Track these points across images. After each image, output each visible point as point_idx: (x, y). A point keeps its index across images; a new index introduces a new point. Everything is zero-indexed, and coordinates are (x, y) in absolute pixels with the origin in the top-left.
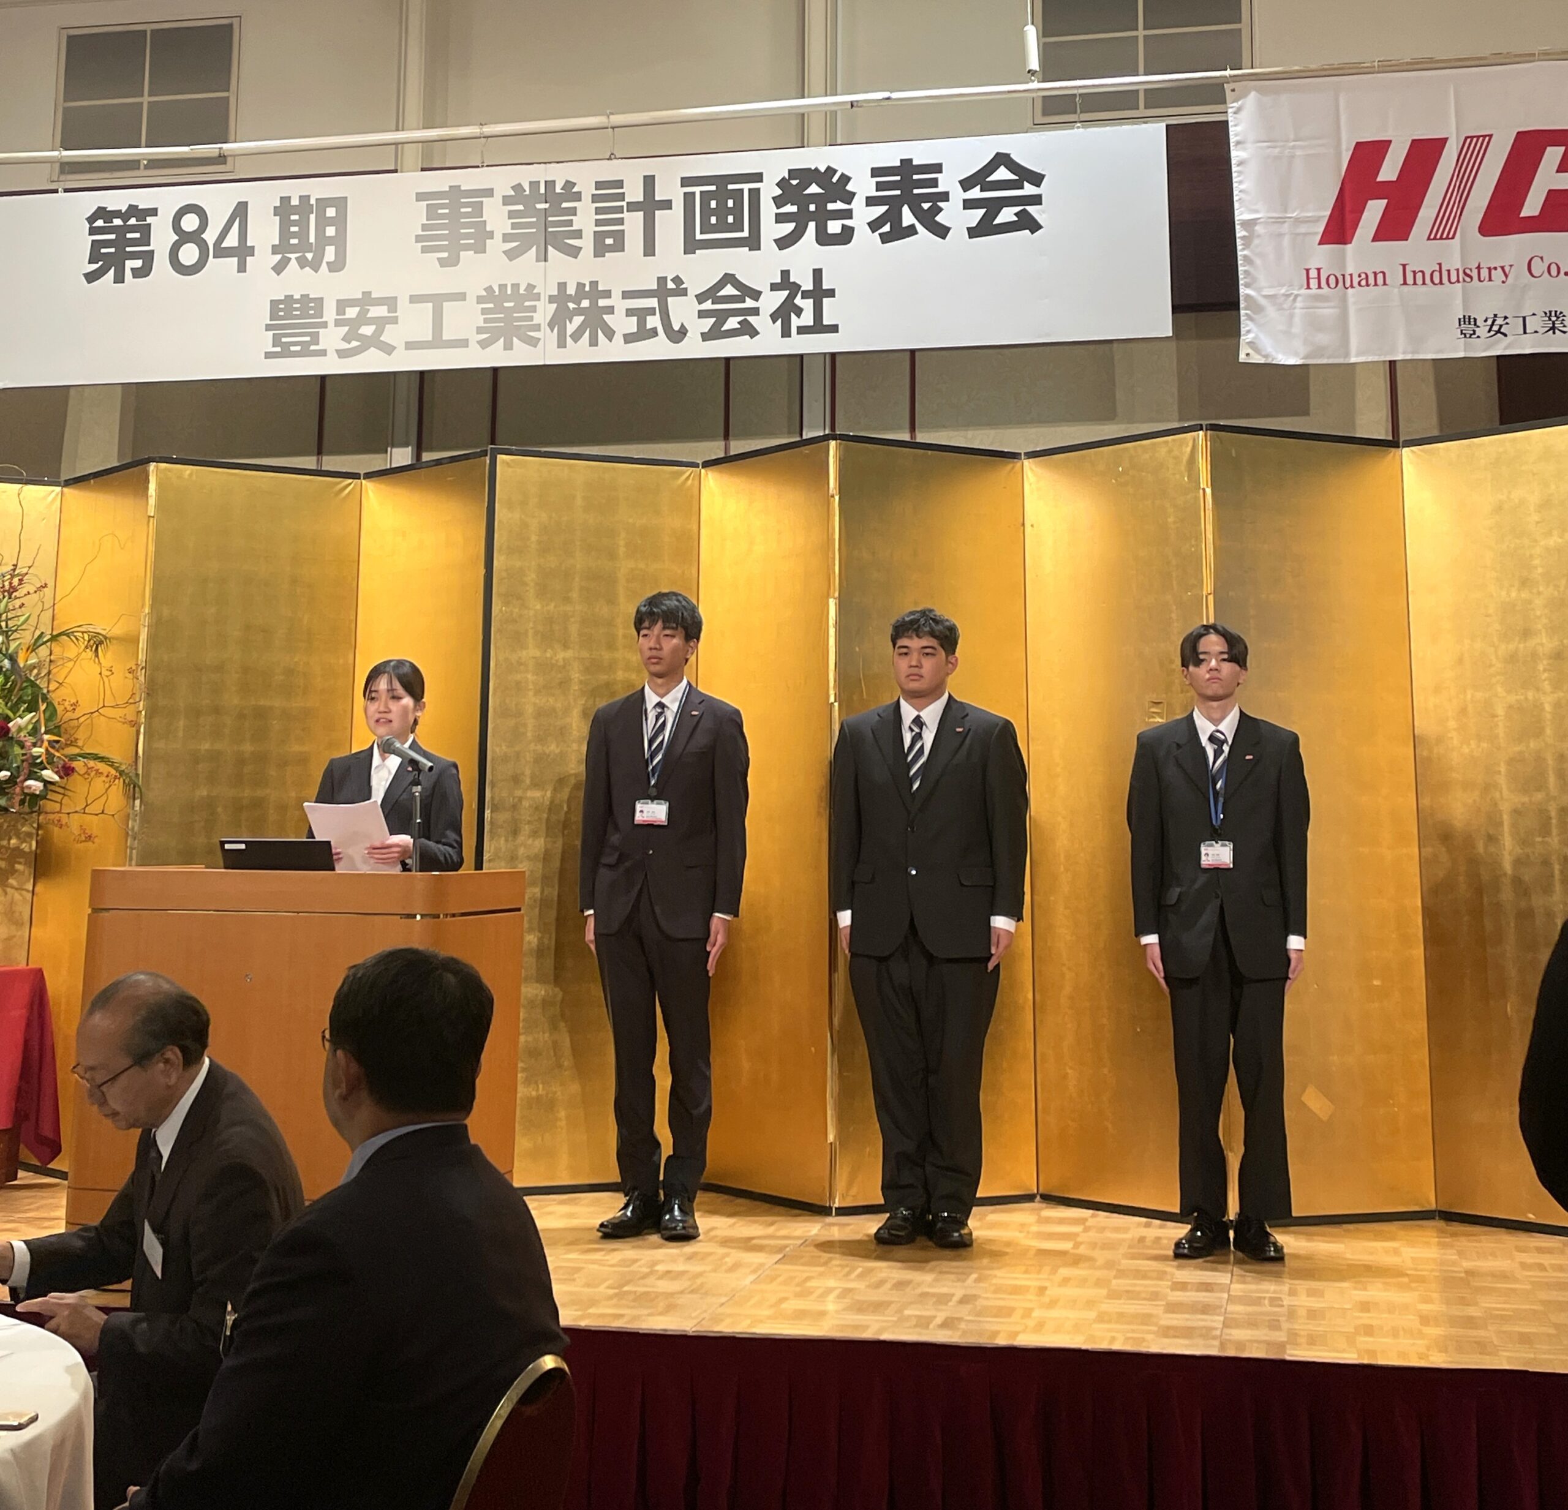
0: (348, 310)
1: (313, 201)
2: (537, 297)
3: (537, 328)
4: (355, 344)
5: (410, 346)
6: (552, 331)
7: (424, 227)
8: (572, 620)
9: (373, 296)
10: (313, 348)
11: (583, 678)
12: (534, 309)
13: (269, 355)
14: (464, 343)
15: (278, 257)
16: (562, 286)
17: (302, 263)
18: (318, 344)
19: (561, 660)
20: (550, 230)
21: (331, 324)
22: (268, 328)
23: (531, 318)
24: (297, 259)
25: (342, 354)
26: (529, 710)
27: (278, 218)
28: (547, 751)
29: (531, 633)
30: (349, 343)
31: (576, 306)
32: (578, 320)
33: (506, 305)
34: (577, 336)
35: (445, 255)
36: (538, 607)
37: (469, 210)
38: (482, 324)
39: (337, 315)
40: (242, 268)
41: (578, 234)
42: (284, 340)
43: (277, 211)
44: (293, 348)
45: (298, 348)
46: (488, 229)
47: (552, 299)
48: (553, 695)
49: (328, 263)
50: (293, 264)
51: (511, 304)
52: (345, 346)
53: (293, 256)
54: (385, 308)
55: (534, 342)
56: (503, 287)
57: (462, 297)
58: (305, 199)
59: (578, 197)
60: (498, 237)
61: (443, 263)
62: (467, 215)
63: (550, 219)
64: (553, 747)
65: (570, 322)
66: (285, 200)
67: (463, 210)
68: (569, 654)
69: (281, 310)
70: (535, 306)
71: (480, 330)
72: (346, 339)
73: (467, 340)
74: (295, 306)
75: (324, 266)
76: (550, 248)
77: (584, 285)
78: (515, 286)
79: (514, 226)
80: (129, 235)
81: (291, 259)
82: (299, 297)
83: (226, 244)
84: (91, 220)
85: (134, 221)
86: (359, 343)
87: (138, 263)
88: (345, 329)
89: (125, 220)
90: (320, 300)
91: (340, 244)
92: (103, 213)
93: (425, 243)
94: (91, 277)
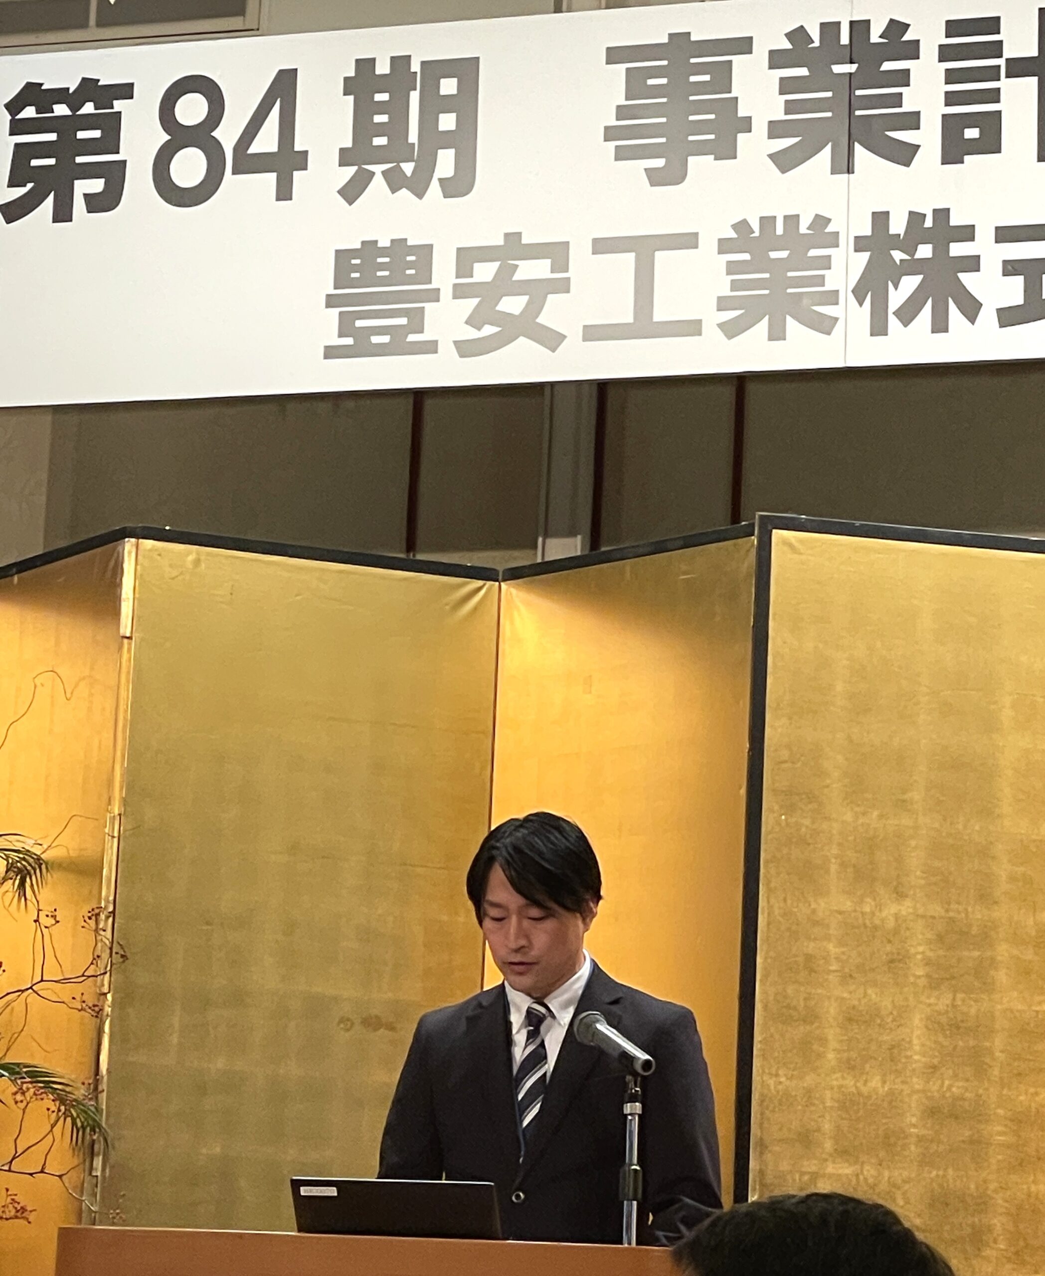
0: (477, 267)
1: (415, 67)
2: (833, 240)
3: (832, 298)
4: (489, 330)
5: (592, 333)
6: (861, 304)
7: (622, 112)
8: (913, 843)
9: (525, 240)
10: (411, 338)
11: (930, 954)
12: (826, 263)
13: (331, 352)
14: (693, 328)
15: (351, 170)
16: (881, 219)
17: (395, 181)
18: (421, 331)
19: (892, 919)
20: (858, 113)
21: (446, 293)
22: (331, 301)
23: (821, 281)
24: (384, 173)
25: (465, 349)
26: (831, 1010)
27: (351, 98)
28: (865, 1090)
29: (834, 868)
30: (479, 329)
31: (906, 257)
32: (910, 283)
33: (774, 255)
34: (907, 315)
35: (660, 163)
36: (848, 817)
37: (707, 78)
38: (727, 292)
39: (458, 276)
40: (284, 192)
41: (913, 121)
42: (359, 323)
43: (349, 86)
44: (375, 339)
45: (386, 339)
46: (741, 114)
47: (860, 244)
48: (875, 984)
49: (440, 180)
50: (378, 183)
51: (784, 254)
52: (472, 334)
53: (378, 169)
54: (547, 263)
55: (825, 326)
56: (767, 222)
57: (689, 241)
58: (400, 63)
59: (912, 50)
60: (760, 127)
61: (655, 178)
62: (700, 88)
63: (859, 93)
64: (875, 1082)
65: (896, 287)
66: (365, 65)
67: (693, 79)
68: (905, 908)
69: (355, 268)
70: (829, 257)
71: (723, 304)
72: (473, 321)
73: (699, 322)
74: (380, 260)
75: (435, 188)
76: (858, 148)
77: (925, 215)
78: (792, 220)
79: (790, 107)
80: (81, 135)
81: (374, 173)
82: (388, 244)
83: (256, 148)
84: (13, 107)
85: (88, 108)
86: (497, 329)
87: (96, 185)
88: (471, 304)
89: (75, 108)
90: (426, 250)
91: (465, 145)
92: (36, 94)
93: (623, 141)
94: (11, 211)
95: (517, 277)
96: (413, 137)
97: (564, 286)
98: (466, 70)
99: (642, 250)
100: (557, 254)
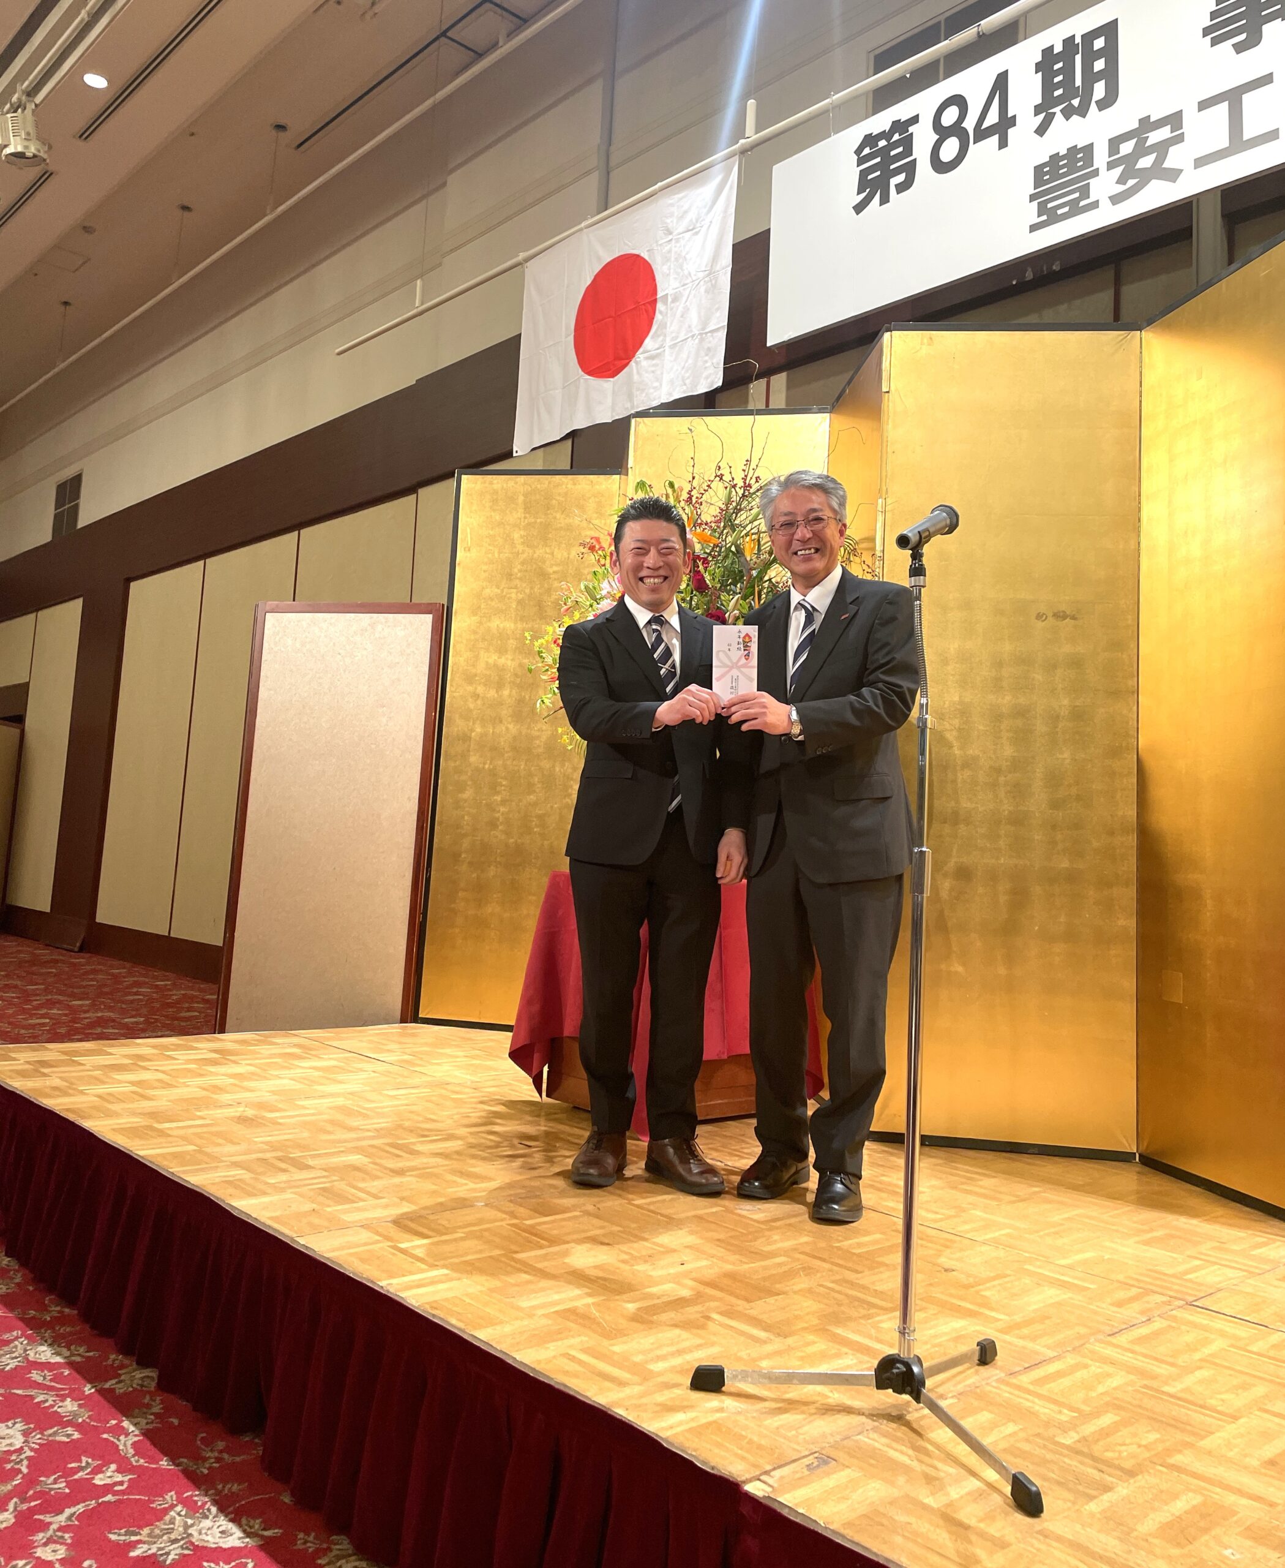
0: (1123, 146)
1: (1078, 40)
4: (1131, 182)
5: (1200, 162)
7: (1214, 15)
9: (1152, 120)
10: (1082, 203)
13: (1034, 228)
14: (1273, 135)
15: (1042, 116)
17: (1067, 114)
18: (1089, 197)
21: (1104, 169)
22: (1033, 198)
24: (1062, 111)
25: (1116, 199)
27: (1041, 74)
30: (1125, 184)
35: (1242, 37)
39: (1110, 156)
40: (1003, 144)
42: (1050, 205)
43: (1039, 67)
44: (1060, 212)
45: (1066, 209)
49: (1097, 102)
50: (1059, 118)
52: (1121, 188)
53: (1057, 110)
54: (1169, 128)
57: (1267, 80)
58: (1069, 42)
61: (1239, 48)
66: (1048, 52)
69: (1047, 173)
72: (1121, 180)
73: (1277, 130)
74: (1061, 163)
75: (1093, 106)
80: (893, 153)
81: (1055, 113)
82: (1066, 152)
83: (987, 124)
84: (858, 152)
85: (896, 137)
86: (1137, 181)
87: (901, 178)
88: (1119, 170)
89: (888, 141)
90: (1089, 149)
91: (1111, 74)
92: (870, 140)
93: (1216, 32)
94: (859, 208)
95: (1148, 143)
96: (1078, 82)
97: (1180, 139)
98: (1110, 30)
99: (1234, 97)
100: (1175, 120)
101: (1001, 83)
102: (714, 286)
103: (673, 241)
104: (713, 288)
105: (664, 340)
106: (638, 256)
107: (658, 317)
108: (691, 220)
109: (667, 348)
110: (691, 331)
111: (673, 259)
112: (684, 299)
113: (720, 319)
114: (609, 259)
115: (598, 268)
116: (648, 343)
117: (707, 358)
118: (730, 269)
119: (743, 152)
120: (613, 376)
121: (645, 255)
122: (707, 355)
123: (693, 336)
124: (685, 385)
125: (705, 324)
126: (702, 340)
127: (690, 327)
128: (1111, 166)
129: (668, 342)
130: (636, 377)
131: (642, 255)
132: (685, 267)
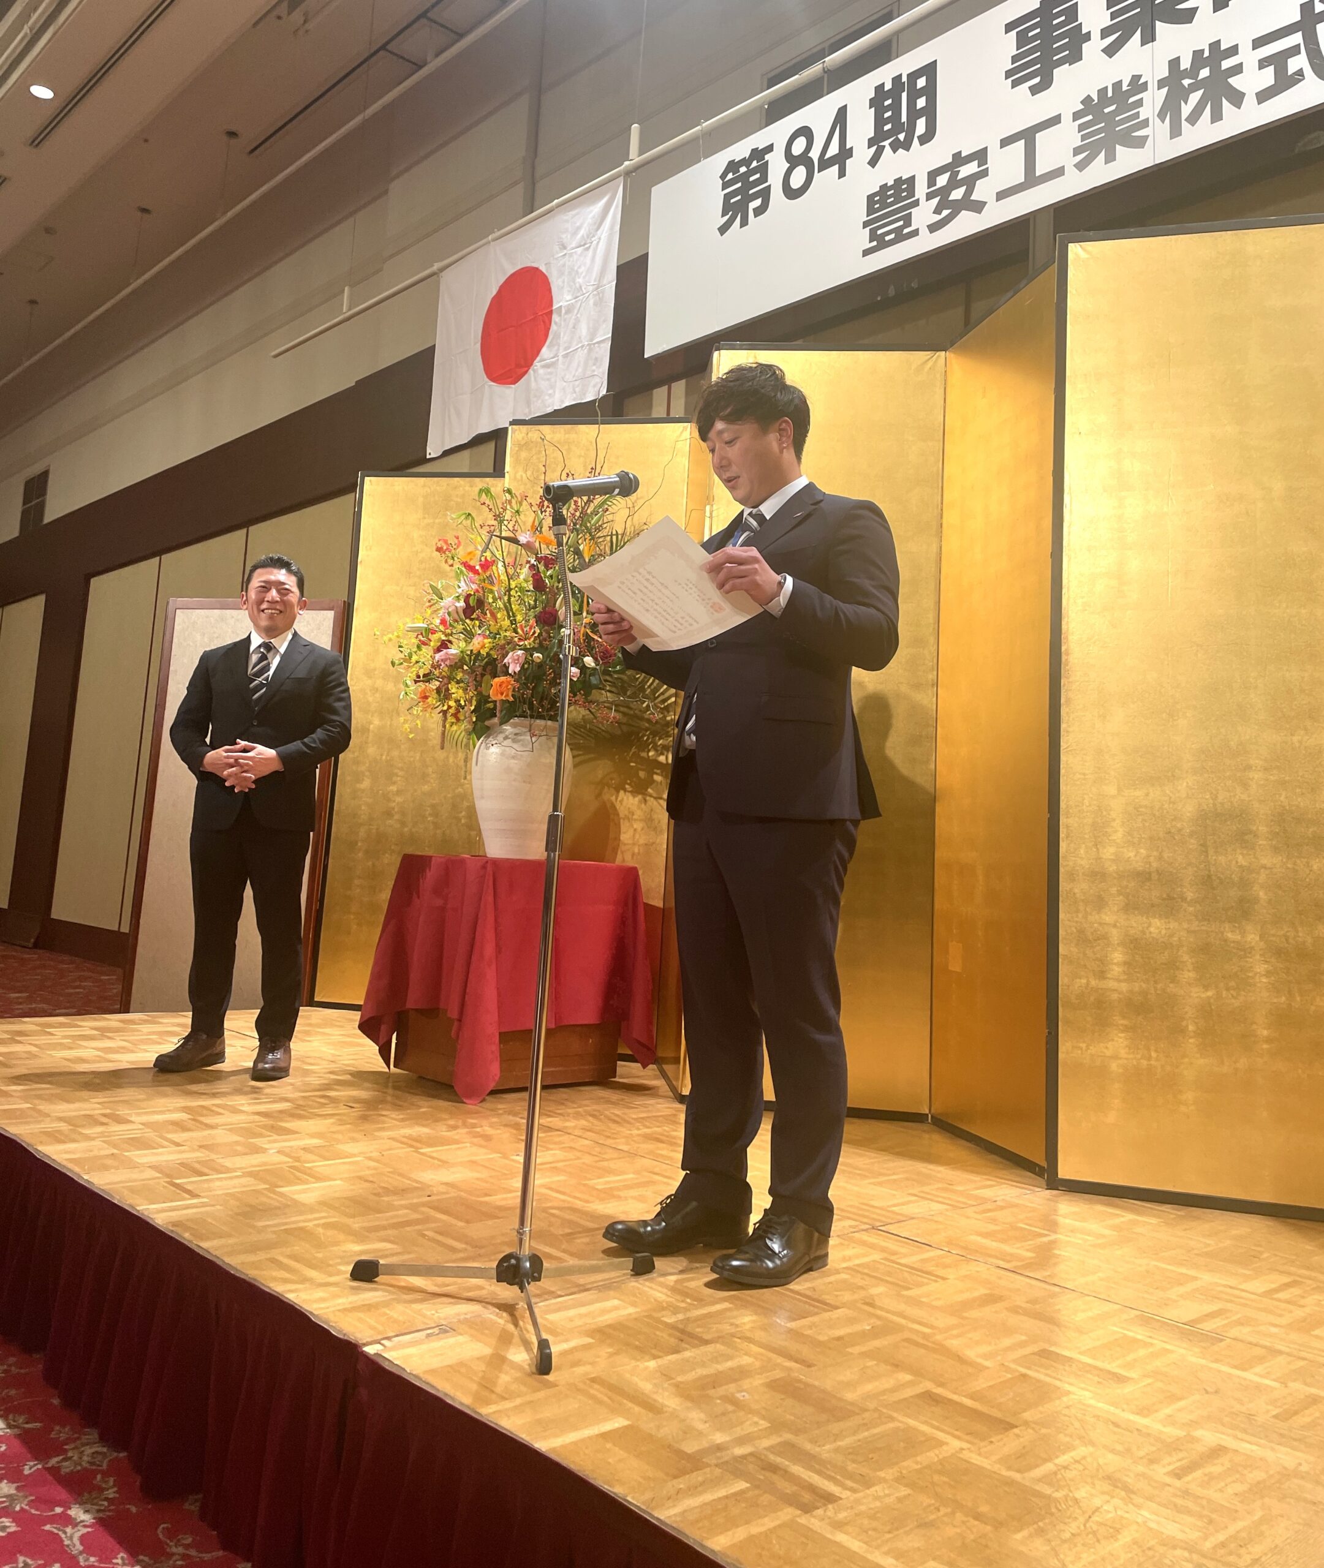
0: (938, 179)
1: (904, 79)
2: (1144, 87)
3: (1145, 123)
4: (945, 213)
5: (1001, 195)
6: (1163, 122)
7: (1015, 59)
9: (962, 155)
10: (906, 231)
12: (1139, 103)
13: (866, 253)
14: (1059, 172)
15: (874, 149)
17: (895, 147)
18: (910, 225)
21: (922, 200)
22: (865, 225)
23: (1137, 115)
24: (890, 144)
25: (933, 228)
27: (873, 109)
30: (940, 214)
31: (1191, 81)
32: (1195, 97)
33: (1106, 110)
34: (1193, 119)
35: (1037, 80)
37: (1063, 18)
38: (1078, 145)
39: (928, 188)
40: (842, 174)
42: (879, 232)
43: (873, 103)
44: (887, 238)
45: (892, 236)
46: (1084, 31)
47: (1161, 83)
49: (918, 137)
50: (888, 150)
51: (1113, 108)
52: (938, 218)
53: (886, 143)
54: (975, 163)
55: (1141, 142)
56: (1102, 92)
57: (1056, 120)
58: (897, 80)
60: (1096, 35)
61: (1034, 91)
62: (1059, 25)
65: (1186, 103)
66: (880, 88)
67: (1054, 22)
69: (877, 202)
70: (1142, 99)
71: (1077, 151)
72: (937, 211)
73: (1063, 167)
74: (889, 193)
75: (916, 140)
76: (1157, 23)
78: (1117, 85)
79: (1113, 15)
80: (752, 179)
81: (884, 146)
82: (892, 183)
83: (829, 155)
84: (722, 176)
85: (754, 164)
86: (950, 211)
87: (757, 203)
88: (936, 201)
89: (748, 167)
90: (911, 181)
91: (930, 113)
92: (732, 166)
93: (1016, 76)
94: (723, 230)
95: (959, 177)
96: (904, 118)
97: (984, 174)
98: (930, 70)
99: (1028, 136)
100: (981, 156)
101: (841, 116)
102: (601, 299)
103: (567, 256)
104: (600, 302)
105: (558, 349)
106: (537, 269)
107: (554, 327)
108: (583, 236)
109: (560, 358)
110: (581, 342)
111: (566, 273)
112: (576, 311)
113: (606, 332)
114: (512, 271)
115: (502, 280)
116: (545, 351)
117: (594, 368)
118: (614, 283)
119: (628, 173)
120: (514, 382)
121: (543, 269)
122: (594, 364)
123: (582, 346)
124: (575, 392)
125: (593, 335)
126: (590, 350)
127: (580, 338)
128: (929, 197)
129: (562, 353)
130: (533, 385)
131: (541, 268)
132: (578, 280)
